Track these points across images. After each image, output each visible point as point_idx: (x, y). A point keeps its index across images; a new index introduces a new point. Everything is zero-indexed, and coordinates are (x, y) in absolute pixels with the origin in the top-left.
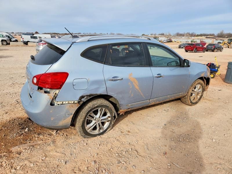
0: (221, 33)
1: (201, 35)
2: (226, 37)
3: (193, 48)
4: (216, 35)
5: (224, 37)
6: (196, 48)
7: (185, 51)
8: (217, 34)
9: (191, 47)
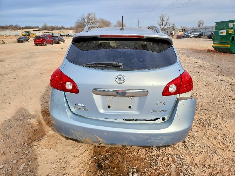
0: (45, 26)
1: (27, 28)
2: (51, 29)
3: (43, 40)
4: (40, 28)
5: (49, 30)
6: (46, 41)
7: (35, 45)
8: (42, 26)
9: (40, 40)
